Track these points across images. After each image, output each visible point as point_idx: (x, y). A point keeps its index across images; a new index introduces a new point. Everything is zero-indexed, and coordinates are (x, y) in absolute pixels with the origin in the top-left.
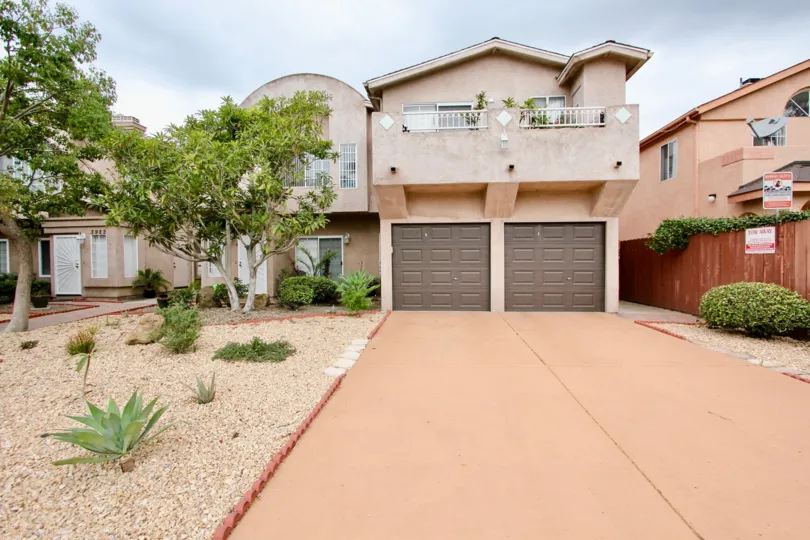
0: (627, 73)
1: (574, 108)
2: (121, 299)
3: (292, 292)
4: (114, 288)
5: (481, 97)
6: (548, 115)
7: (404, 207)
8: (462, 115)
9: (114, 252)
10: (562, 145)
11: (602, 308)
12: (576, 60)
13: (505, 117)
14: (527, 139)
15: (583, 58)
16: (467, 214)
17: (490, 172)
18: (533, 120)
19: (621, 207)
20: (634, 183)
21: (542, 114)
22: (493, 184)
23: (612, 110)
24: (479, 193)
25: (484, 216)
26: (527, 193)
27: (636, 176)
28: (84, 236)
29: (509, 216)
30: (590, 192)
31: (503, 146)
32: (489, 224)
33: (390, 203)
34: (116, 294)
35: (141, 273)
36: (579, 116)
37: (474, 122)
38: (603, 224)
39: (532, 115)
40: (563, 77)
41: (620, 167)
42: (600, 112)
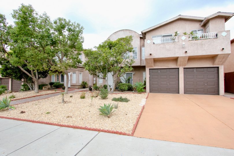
0: (225, 21)
1: (206, 33)
2: (79, 88)
3: (122, 87)
4: (77, 86)
5: (176, 33)
6: (198, 36)
7: (153, 64)
8: (170, 38)
9: (77, 77)
10: (203, 44)
11: (218, 94)
12: (207, 19)
13: (184, 38)
14: (191, 43)
15: (209, 18)
16: (172, 65)
17: (179, 53)
18: (193, 38)
19: (224, 62)
20: (229, 54)
21: (196, 36)
22: (180, 57)
23: (220, 33)
24: (176, 60)
25: (177, 66)
26: (191, 59)
27: (230, 52)
28: (71, 73)
29: (185, 66)
30: (213, 58)
31: (183, 46)
32: (178, 68)
33: (149, 63)
34: (77, 87)
35: (82, 82)
36: (209, 36)
37: (174, 40)
38: (218, 68)
39: (192, 36)
40: (202, 24)
41: (223, 50)
42: (216, 34)
